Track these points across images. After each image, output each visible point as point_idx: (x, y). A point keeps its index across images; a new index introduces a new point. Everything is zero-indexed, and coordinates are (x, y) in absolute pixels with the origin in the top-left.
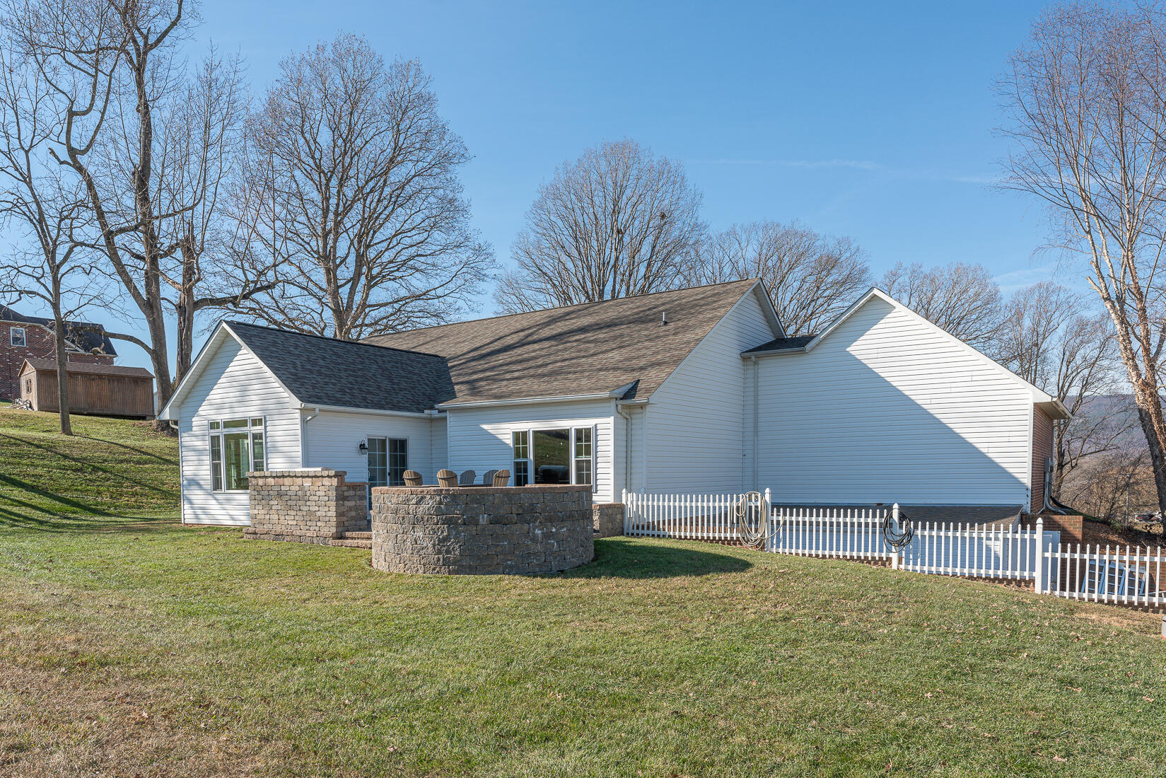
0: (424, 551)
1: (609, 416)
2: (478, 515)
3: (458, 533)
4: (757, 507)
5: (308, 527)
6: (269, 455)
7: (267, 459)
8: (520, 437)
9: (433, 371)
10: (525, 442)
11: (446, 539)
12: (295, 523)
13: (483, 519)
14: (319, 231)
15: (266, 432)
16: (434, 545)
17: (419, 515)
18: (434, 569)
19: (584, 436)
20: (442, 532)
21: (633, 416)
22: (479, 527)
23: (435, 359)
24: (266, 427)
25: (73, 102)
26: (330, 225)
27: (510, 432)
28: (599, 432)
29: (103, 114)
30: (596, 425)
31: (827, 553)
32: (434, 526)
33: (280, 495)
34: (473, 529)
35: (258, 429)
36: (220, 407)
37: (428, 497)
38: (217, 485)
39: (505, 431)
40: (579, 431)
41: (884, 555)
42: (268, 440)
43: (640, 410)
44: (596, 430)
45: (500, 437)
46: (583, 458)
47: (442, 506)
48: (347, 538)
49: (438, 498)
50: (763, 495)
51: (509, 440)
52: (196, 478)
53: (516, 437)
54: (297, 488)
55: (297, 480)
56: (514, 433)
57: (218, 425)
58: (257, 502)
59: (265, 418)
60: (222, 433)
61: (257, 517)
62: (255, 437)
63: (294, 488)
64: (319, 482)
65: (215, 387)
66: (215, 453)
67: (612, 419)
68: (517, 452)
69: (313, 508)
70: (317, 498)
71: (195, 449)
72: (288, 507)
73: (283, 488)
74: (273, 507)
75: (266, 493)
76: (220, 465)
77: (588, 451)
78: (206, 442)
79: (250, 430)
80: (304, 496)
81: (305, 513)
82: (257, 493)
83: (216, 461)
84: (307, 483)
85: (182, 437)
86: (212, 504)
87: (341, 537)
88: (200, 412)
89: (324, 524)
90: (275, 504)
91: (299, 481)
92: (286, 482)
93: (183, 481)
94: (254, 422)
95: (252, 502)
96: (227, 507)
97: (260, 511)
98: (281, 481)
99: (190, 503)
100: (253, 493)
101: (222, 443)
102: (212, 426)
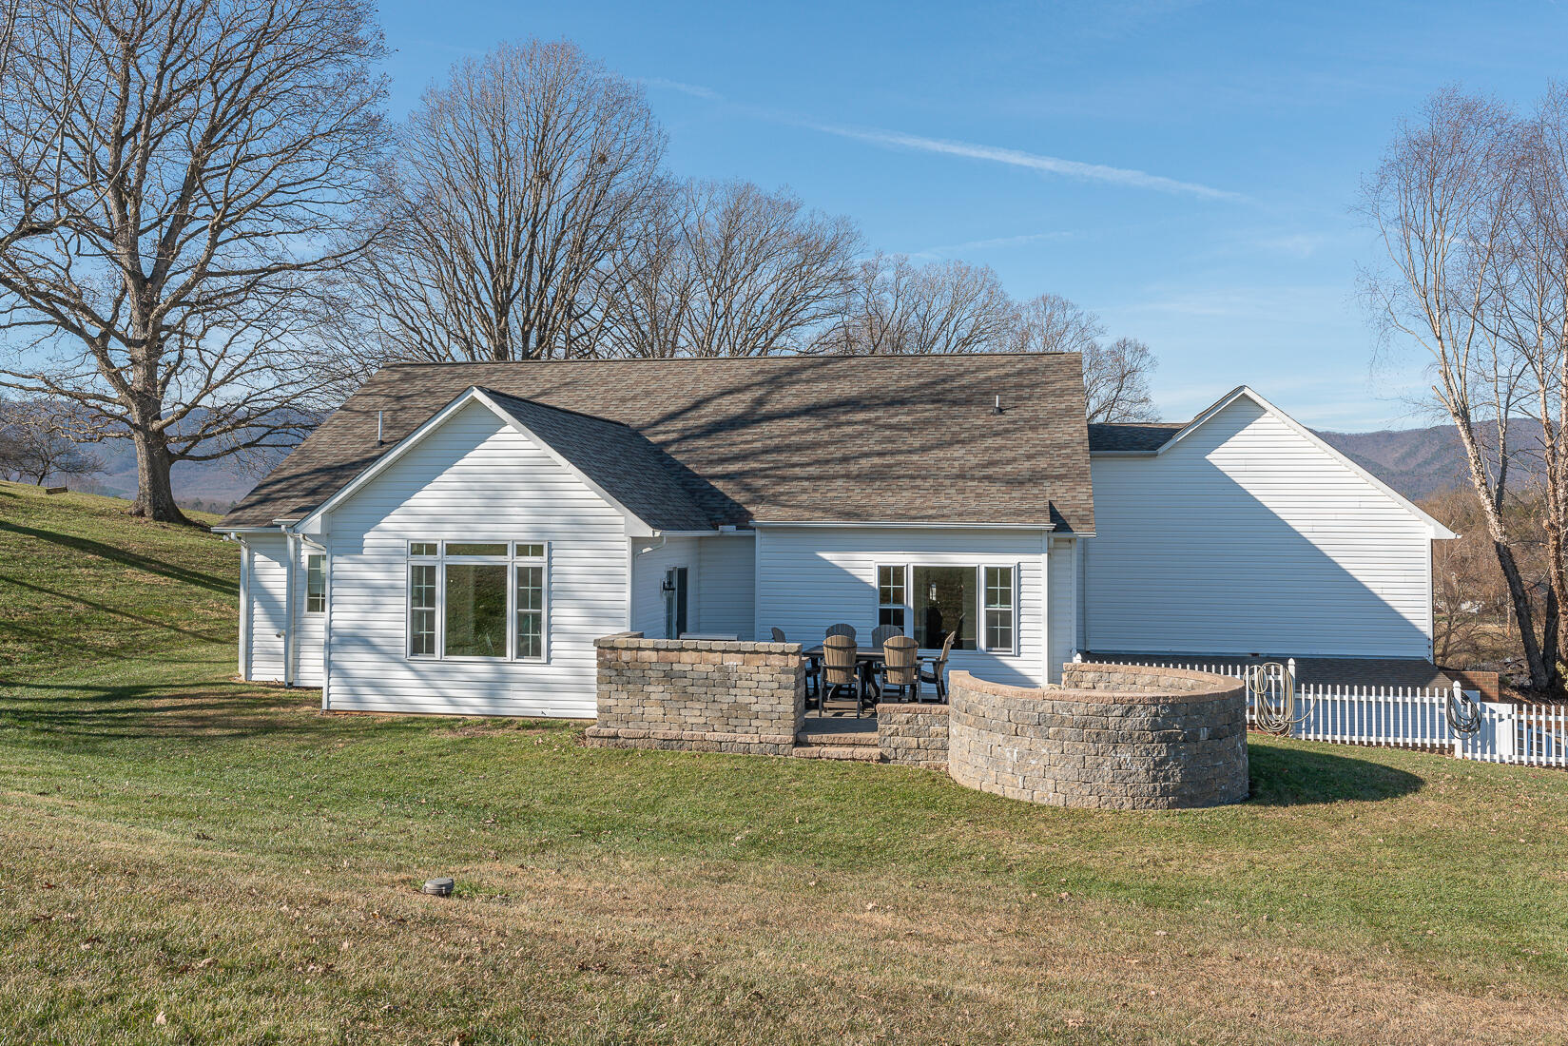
0: (1133, 778)
1: (1040, 553)
2: (1198, 730)
3: (1178, 753)
4: (1277, 683)
5: (730, 728)
6: (554, 603)
7: (549, 609)
8: (889, 575)
10: (898, 580)
11: (1164, 761)
12: (702, 720)
13: (1204, 734)
15: (550, 566)
16: (1148, 771)
17: (1126, 731)
18: (1148, 802)
19: (1000, 578)
20: (1159, 753)
22: (1200, 745)
24: (550, 558)
27: (874, 565)
28: (1023, 573)
30: (1019, 564)
31: (1373, 739)
32: (1148, 746)
33: (669, 676)
34: (1193, 746)
35: (530, 561)
36: (437, 520)
37: (1140, 707)
38: (421, 644)
39: (866, 566)
40: (991, 573)
41: (1445, 741)
42: (554, 578)
43: (1067, 544)
44: (1019, 570)
45: (852, 571)
46: (998, 607)
47: (1159, 719)
48: (810, 745)
49: (1153, 709)
50: (1286, 666)
51: (873, 579)
52: (362, 633)
53: (885, 573)
54: (710, 668)
55: (711, 656)
56: (880, 567)
57: (432, 549)
58: (614, 686)
59: (549, 544)
60: (440, 562)
61: (614, 711)
62: (522, 574)
63: (702, 668)
64: (759, 661)
65: (426, 488)
66: (421, 593)
67: (1044, 557)
68: (885, 596)
69: (744, 699)
70: (754, 684)
71: (365, 585)
72: (686, 696)
73: (676, 667)
74: (653, 696)
75: (638, 673)
76: (431, 615)
77: (1006, 599)
78: (402, 576)
79: (512, 562)
80: (726, 680)
81: (725, 707)
82: (615, 673)
83: (424, 608)
84: (732, 661)
85: (332, 564)
86: (401, 677)
87: (797, 743)
88: (387, 523)
89: (767, 723)
90: (656, 691)
91: (716, 657)
92: (685, 657)
93: (330, 637)
94: (522, 550)
95: (603, 687)
96: (440, 683)
97: (621, 702)
98: (672, 656)
99: (344, 674)
100: (607, 672)
101: (440, 577)
102: (418, 549)
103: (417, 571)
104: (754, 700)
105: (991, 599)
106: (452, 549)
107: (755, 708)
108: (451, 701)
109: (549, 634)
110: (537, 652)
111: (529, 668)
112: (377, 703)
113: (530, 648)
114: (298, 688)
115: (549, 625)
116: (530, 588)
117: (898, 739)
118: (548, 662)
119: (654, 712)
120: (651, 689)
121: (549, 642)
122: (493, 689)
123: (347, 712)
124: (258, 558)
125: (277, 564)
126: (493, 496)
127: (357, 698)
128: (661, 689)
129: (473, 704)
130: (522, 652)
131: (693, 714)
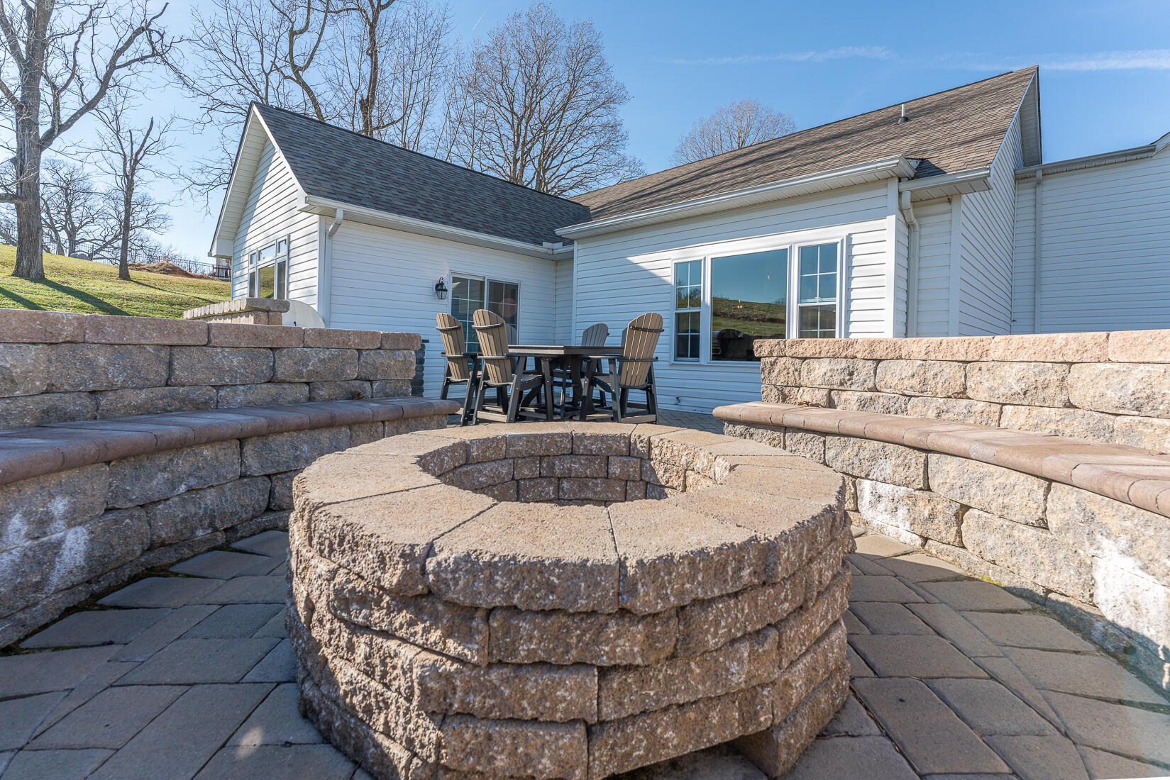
8: (687, 273)
9: (571, 214)
10: (696, 279)
14: (511, 158)
15: (289, 259)
21: (925, 221)
23: (577, 206)
24: (289, 251)
25: (293, 23)
26: (519, 154)
27: (671, 264)
29: (320, 35)
30: (849, 237)
35: (281, 256)
39: (664, 264)
40: (808, 254)
42: (291, 271)
44: (850, 246)
46: (817, 302)
53: (681, 270)
56: (677, 263)
59: (289, 237)
60: (256, 268)
62: (281, 269)
67: (892, 221)
68: (681, 297)
77: (829, 288)
79: (276, 259)
101: (256, 282)
102: (252, 259)
103: (252, 279)
105: (807, 290)
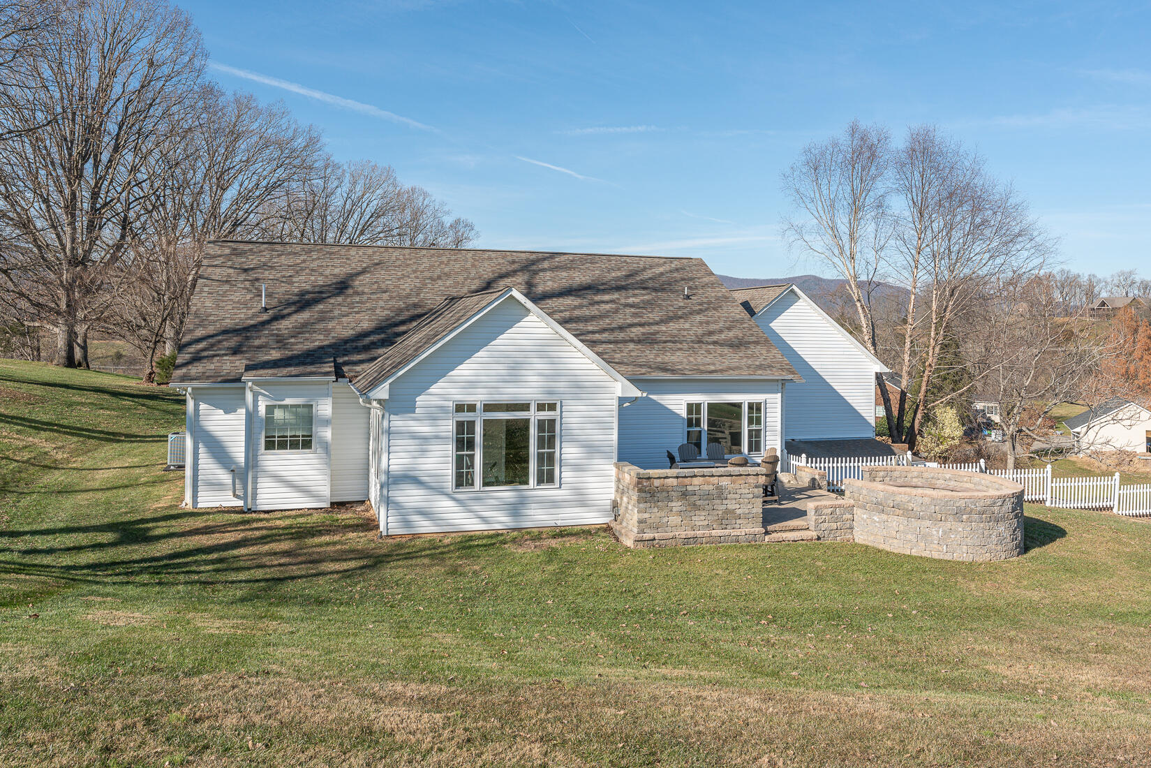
1: (777, 393)
5: (724, 527)
6: (564, 445)
7: (561, 448)
8: (693, 408)
10: (698, 412)
12: (706, 522)
15: (561, 418)
16: (1010, 536)
17: (1002, 514)
19: (755, 408)
20: (1014, 525)
24: (561, 412)
27: (683, 403)
28: (768, 405)
30: (765, 399)
32: (1010, 521)
33: (684, 495)
35: (546, 415)
36: (472, 384)
37: (1008, 499)
38: (463, 479)
39: (678, 403)
40: (751, 406)
42: (564, 426)
44: (766, 402)
45: (670, 407)
46: (754, 427)
47: (1014, 505)
48: (772, 532)
49: (1012, 500)
51: (683, 413)
52: (414, 474)
53: (690, 407)
54: (711, 487)
55: (712, 479)
56: (688, 404)
57: (472, 408)
58: (649, 505)
59: (561, 402)
60: (479, 420)
61: (649, 521)
62: (541, 424)
63: (706, 487)
64: (741, 480)
65: (467, 362)
66: (464, 441)
67: (780, 395)
68: (690, 423)
69: (732, 506)
70: (737, 496)
71: (414, 436)
72: (695, 507)
73: (689, 488)
74: (674, 509)
75: (665, 494)
76: (472, 457)
77: (758, 422)
78: (448, 427)
79: (534, 416)
80: (721, 494)
81: (720, 513)
82: (649, 495)
83: (465, 453)
84: (725, 482)
85: (390, 421)
86: (445, 506)
87: (767, 533)
88: (433, 390)
89: (747, 521)
90: (676, 505)
91: (715, 480)
92: (696, 481)
93: (388, 478)
94: (541, 407)
95: (641, 505)
96: (475, 508)
97: (654, 515)
98: (687, 481)
99: (398, 506)
100: (643, 495)
101: (479, 430)
102: (460, 408)
103: (460, 425)
104: (738, 506)
105: (750, 421)
106: (488, 408)
107: (738, 512)
108: (484, 520)
109: (561, 466)
110: (551, 479)
111: (547, 492)
112: (424, 527)
113: (546, 477)
114: (255, 512)
115: (561, 460)
116: (546, 434)
117: (826, 525)
118: (560, 487)
119: (674, 520)
120: (673, 504)
121: (561, 472)
122: (515, 509)
123: (401, 536)
124: (203, 406)
125: (221, 412)
126: (515, 368)
127: (407, 523)
128: (680, 503)
129: (501, 521)
130: (540, 481)
131: (700, 519)
